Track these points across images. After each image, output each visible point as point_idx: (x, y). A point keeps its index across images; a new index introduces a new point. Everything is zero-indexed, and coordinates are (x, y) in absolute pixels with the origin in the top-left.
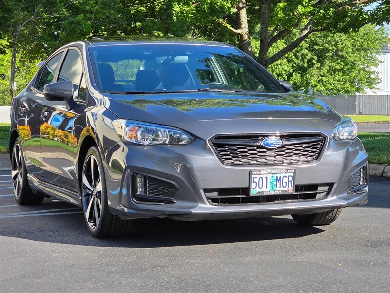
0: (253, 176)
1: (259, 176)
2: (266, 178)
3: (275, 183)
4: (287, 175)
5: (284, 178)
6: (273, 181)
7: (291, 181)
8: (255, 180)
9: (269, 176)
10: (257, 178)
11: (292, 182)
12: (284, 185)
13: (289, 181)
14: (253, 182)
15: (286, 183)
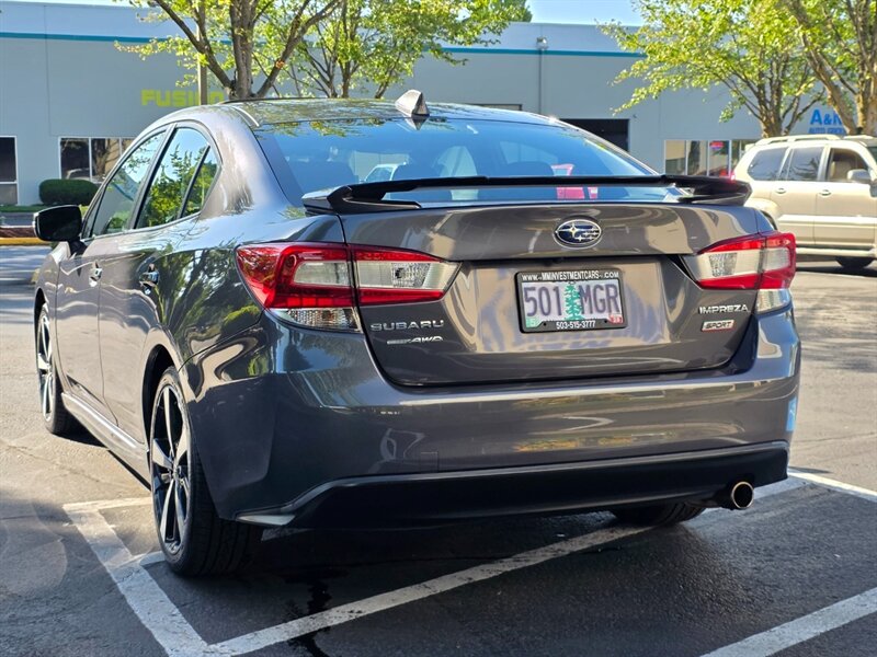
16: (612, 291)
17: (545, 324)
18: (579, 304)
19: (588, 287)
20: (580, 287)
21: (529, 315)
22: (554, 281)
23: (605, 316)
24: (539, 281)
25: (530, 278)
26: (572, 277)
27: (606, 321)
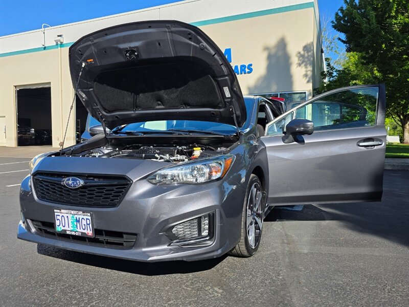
0: (56, 214)
1: (61, 215)
2: (67, 217)
3: (75, 223)
4: (85, 217)
5: (83, 220)
6: (74, 222)
7: (89, 224)
8: (58, 217)
9: (70, 216)
10: (59, 216)
11: (91, 225)
12: (84, 228)
13: (87, 224)
14: (57, 220)
15: (85, 225)
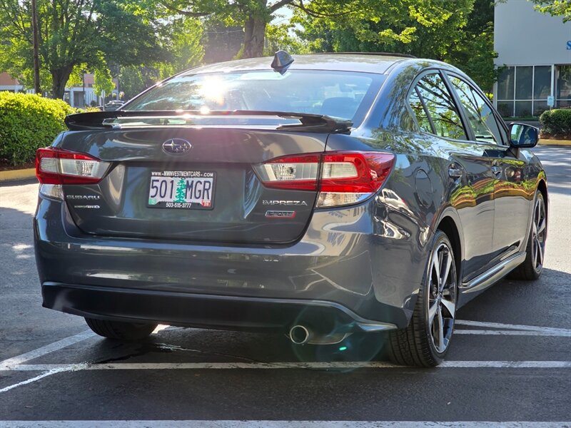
16: (207, 185)
17: (159, 203)
18: (184, 192)
19: (193, 182)
20: (188, 182)
21: (152, 197)
22: (172, 177)
23: (199, 201)
24: (163, 176)
25: (156, 174)
26: (182, 175)
27: (199, 204)
